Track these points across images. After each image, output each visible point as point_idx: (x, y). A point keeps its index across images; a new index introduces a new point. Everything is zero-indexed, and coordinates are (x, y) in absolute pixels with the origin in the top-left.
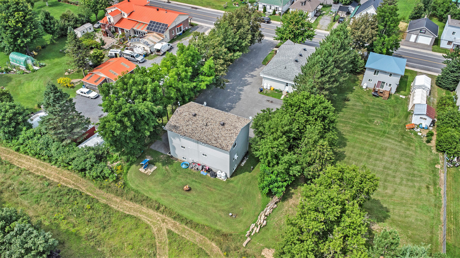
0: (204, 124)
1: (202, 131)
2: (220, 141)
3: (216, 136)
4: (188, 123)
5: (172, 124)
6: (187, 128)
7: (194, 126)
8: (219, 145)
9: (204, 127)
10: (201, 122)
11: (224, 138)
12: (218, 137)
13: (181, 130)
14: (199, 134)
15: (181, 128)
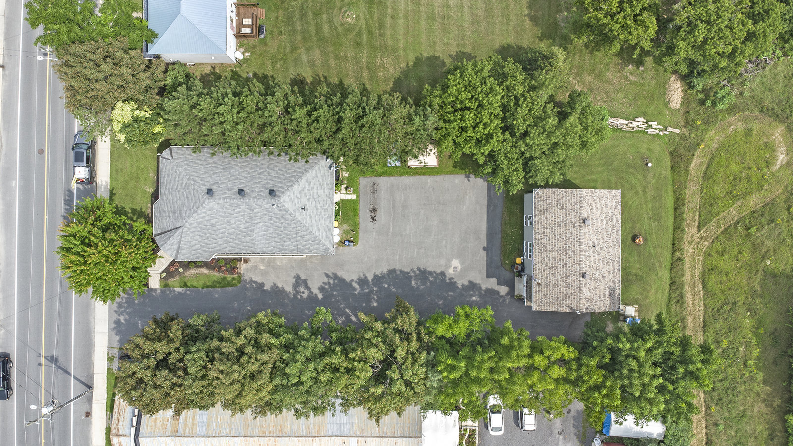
0: (593, 252)
1: (604, 248)
2: (611, 211)
3: (605, 221)
4: (600, 278)
5: (609, 302)
6: (606, 274)
7: (601, 265)
8: (616, 210)
9: (598, 248)
10: (592, 259)
11: (604, 208)
12: (605, 218)
13: (613, 281)
14: (610, 250)
15: (610, 284)
